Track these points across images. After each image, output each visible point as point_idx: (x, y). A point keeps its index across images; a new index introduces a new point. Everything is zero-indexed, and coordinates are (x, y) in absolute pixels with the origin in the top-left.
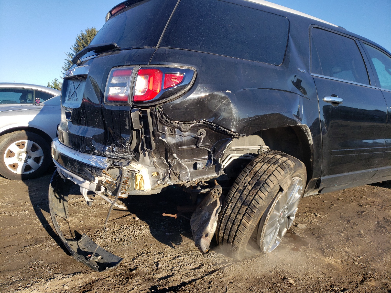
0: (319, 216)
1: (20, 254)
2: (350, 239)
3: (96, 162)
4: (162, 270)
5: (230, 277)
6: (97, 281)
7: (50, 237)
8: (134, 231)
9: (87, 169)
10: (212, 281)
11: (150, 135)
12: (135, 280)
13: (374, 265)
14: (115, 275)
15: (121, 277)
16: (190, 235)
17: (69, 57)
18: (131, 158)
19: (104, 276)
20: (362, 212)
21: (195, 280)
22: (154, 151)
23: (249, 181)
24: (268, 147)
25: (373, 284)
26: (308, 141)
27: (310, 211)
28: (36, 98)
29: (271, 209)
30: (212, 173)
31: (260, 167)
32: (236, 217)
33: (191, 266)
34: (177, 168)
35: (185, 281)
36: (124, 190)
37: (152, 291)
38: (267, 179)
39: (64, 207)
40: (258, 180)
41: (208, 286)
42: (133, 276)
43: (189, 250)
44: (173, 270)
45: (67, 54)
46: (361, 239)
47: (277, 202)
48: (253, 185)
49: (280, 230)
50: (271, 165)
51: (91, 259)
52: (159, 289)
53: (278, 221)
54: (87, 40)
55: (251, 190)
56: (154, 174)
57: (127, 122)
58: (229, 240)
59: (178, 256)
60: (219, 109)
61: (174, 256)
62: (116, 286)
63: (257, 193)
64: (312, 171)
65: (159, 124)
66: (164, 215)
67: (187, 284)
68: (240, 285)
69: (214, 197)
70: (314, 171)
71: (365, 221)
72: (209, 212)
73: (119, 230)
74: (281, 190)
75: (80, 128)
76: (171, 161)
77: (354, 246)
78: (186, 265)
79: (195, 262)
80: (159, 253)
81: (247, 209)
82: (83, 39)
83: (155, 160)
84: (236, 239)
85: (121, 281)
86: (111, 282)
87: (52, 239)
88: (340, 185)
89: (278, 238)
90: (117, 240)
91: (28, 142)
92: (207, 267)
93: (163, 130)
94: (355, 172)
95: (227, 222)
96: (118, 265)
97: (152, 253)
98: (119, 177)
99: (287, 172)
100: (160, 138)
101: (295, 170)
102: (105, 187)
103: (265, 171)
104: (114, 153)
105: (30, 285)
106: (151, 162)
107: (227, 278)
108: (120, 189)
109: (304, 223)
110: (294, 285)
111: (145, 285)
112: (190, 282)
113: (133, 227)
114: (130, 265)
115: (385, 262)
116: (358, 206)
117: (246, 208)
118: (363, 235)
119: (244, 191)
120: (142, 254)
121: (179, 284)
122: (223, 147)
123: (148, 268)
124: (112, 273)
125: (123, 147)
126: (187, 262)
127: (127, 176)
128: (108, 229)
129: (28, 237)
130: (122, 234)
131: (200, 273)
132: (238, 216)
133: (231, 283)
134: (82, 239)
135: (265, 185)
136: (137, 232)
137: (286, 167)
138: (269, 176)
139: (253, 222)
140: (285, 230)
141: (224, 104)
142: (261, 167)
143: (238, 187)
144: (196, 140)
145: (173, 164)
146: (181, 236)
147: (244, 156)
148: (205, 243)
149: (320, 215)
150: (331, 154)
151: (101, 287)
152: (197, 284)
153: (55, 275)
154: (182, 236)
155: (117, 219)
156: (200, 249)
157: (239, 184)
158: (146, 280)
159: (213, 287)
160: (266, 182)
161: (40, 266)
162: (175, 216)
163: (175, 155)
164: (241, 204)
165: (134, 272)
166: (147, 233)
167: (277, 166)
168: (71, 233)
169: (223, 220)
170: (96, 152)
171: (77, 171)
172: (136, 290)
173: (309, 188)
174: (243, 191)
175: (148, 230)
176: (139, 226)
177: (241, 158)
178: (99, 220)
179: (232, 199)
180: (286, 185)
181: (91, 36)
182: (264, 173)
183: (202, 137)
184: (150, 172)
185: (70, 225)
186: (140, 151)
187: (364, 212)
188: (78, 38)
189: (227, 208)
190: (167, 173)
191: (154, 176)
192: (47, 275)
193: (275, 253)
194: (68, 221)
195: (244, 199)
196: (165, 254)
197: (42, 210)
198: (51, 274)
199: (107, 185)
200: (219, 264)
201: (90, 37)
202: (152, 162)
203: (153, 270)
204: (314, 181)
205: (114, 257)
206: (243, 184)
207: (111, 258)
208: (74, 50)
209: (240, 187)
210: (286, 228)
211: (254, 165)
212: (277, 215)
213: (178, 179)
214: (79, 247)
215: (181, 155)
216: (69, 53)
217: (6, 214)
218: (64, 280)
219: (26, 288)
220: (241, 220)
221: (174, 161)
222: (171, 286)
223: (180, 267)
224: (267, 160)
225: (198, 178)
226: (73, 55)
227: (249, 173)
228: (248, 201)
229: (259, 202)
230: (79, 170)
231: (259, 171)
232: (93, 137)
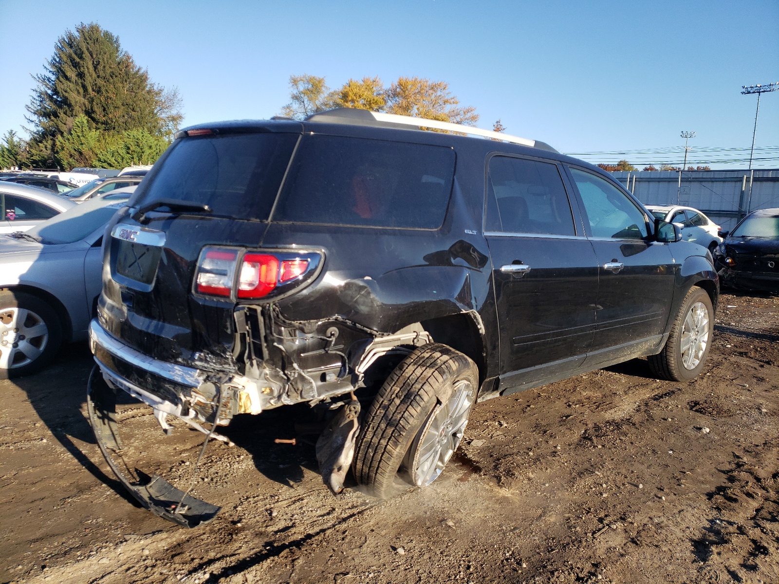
0: (505, 425)
1: (61, 511)
2: (540, 461)
3: (182, 377)
4: (277, 520)
5: (371, 523)
6: (188, 541)
7: (99, 481)
8: (230, 465)
9: (167, 386)
10: (346, 531)
11: (260, 339)
12: (241, 536)
13: (560, 495)
14: (212, 531)
15: (221, 533)
16: (315, 467)
17: (40, 85)
18: (233, 371)
19: (197, 533)
20: (567, 417)
21: (323, 531)
22: (267, 362)
23: (396, 392)
24: (427, 333)
25: (552, 520)
26: (478, 330)
27: (494, 419)
28: (6, 209)
29: (425, 429)
30: (347, 385)
31: (412, 372)
32: (379, 442)
33: (318, 512)
34: (298, 381)
35: (310, 532)
36: (224, 415)
37: (267, 548)
38: (419, 390)
39: (112, 431)
40: (408, 391)
41: (342, 536)
42: (238, 531)
43: (315, 489)
44: (293, 518)
45: (36, 77)
46: (553, 458)
47: (433, 419)
48: (402, 397)
49: (441, 454)
50: (426, 369)
51: (176, 512)
52: (275, 545)
53: (439, 442)
54: (80, 49)
55: (399, 405)
56: (265, 390)
57: (228, 324)
58: (370, 473)
59: (299, 499)
60: (356, 302)
61: (293, 499)
62: (217, 546)
63: (406, 409)
64: (487, 368)
65: (273, 325)
66: (277, 441)
67: (314, 536)
68: (383, 533)
69: (349, 417)
70: (488, 368)
71: (567, 432)
72: (342, 436)
73: (206, 463)
74: (439, 402)
75: (150, 323)
76: (289, 373)
77: (541, 469)
78: (312, 511)
79: (323, 506)
80: (271, 496)
81: (394, 431)
82: (71, 47)
83: (267, 371)
84: (379, 471)
85: (222, 538)
86: (209, 541)
87: (104, 485)
88: (531, 382)
89: (440, 464)
90: (206, 480)
91: (19, 311)
92: (340, 511)
93: (280, 333)
94: (552, 363)
95: (368, 449)
96: (216, 517)
97: (261, 497)
98: (215, 397)
99: (447, 379)
100: (275, 344)
101: (459, 372)
102: (195, 411)
103: (418, 378)
104: (208, 363)
105: (95, 553)
106: (260, 375)
107: (367, 525)
108: (218, 414)
109: (482, 438)
110: (454, 528)
111: (256, 541)
112: (317, 534)
113: (228, 459)
114: (231, 516)
115: (575, 490)
116: (565, 405)
117: (392, 429)
118: (559, 453)
119: (391, 407)
120: (247, 499)
121: (302, 536)
122: (362, 351)
123: (257, 518)
124: (208, 528)
125: (222, 356)
126: (312, 507)
127: (228, 396)
128: (187, 463)
129: (64, 483)
130: (212, 470)
131: (331, 520)
132: (382, 441)
133: (372, 530)
134: (152, 483)
135: (418, 398)
136: (235, 467)
137: (446, 371)
138: (423, 385)
139: (401, 447)
140: (450, 453)
141: (363, 295)
142: (414, 371)
143: (383, 401)
144: (324, 344)
145: (293, 377)
146: (301, 469)
147: (393, 350)
148: (337, 479)
149: (507, 423)
150: (514, 342)
151: (195, 549)
152: (327, 535)
153: (127, 537)
154: (303, 468)
155: (198, 446)
156: (330, 487)
157: (384, 397)
158: (257, 534)
159: (349, 537)
160: (419, 393)
161: (98, 526)
162: (293, 441)
163: (295, 365)
164: (385, 425)
165: (239, 525)
166: (250, 466)
167: (433, 370)
168: (130, 473)
169: (362, 447)
170: (180, 360)
171: (150, 386)
172: (245, 549)
173: (483, 391)
174: (389, 407)
175: (251, 463)
176: (236, 457)
177: (389, 353)
178: (170, 449)
179: (374, 417)
180: (445, 395)
181: (89, 41)
182: (416, 381)
183: (333, 339)
184: (259, 388)
185: (126, 459)
186: (246, 361)
187: (569, 416)
188: (59, 45)
189: (367, 430)
190: (284, 389)
191: (265, 393)
192: (115, 538)
193: (435, 486)
194: (122, 453)
195: (390, 418)
196: (280, 497)
197: (69, 437)
198: (119, 535)
199: (198, 408)
200: (356, 507)
201: (88, 43)
202: (263, 375)
203: (265, 521)
204: (491, 381)
205: (208, 507)
206: (389, 396)
207: (203, 507)
208: (51, 70)
209: (385, 401)
210: (452, 449)
211: (405, 368)
212: (435, 435)
213: (299, 397)
214: (150, 494)
215: (304, 364)
216: (39, 76)
217: (11, 447)
218: (142, 542)
219: (91, 557)
220: (386, 446)
221: (294, 373)
222: (292, 540)
223: (303, 514)
224: (421, 362)
225: (328, 394)
226: (49, 79)
227: (397, 380)
228: (395, 420)
229: (409, 421)
230: (153, 385)
231: (410, 378)
232: (173, 338)
